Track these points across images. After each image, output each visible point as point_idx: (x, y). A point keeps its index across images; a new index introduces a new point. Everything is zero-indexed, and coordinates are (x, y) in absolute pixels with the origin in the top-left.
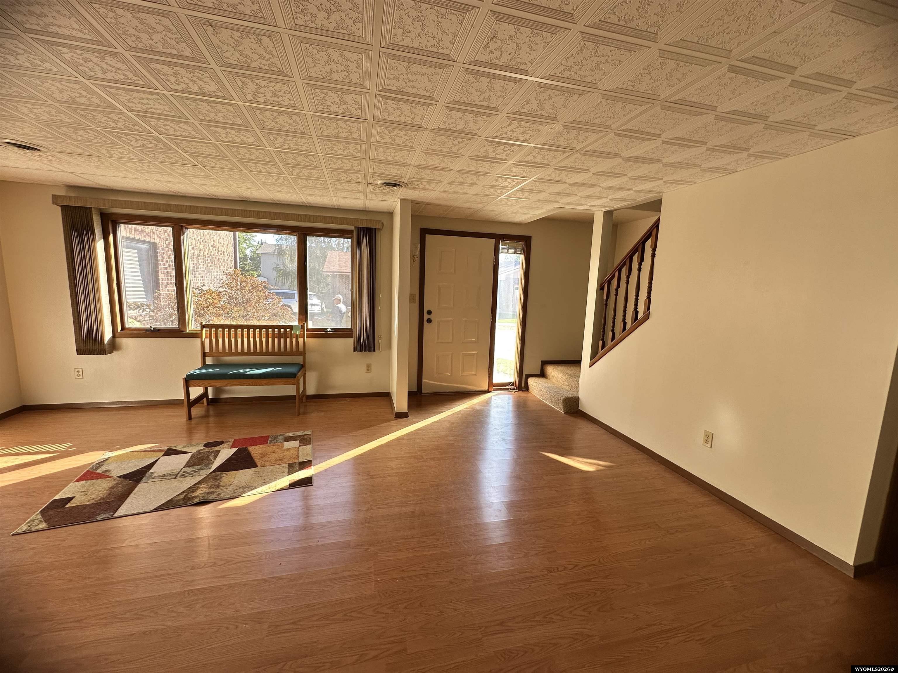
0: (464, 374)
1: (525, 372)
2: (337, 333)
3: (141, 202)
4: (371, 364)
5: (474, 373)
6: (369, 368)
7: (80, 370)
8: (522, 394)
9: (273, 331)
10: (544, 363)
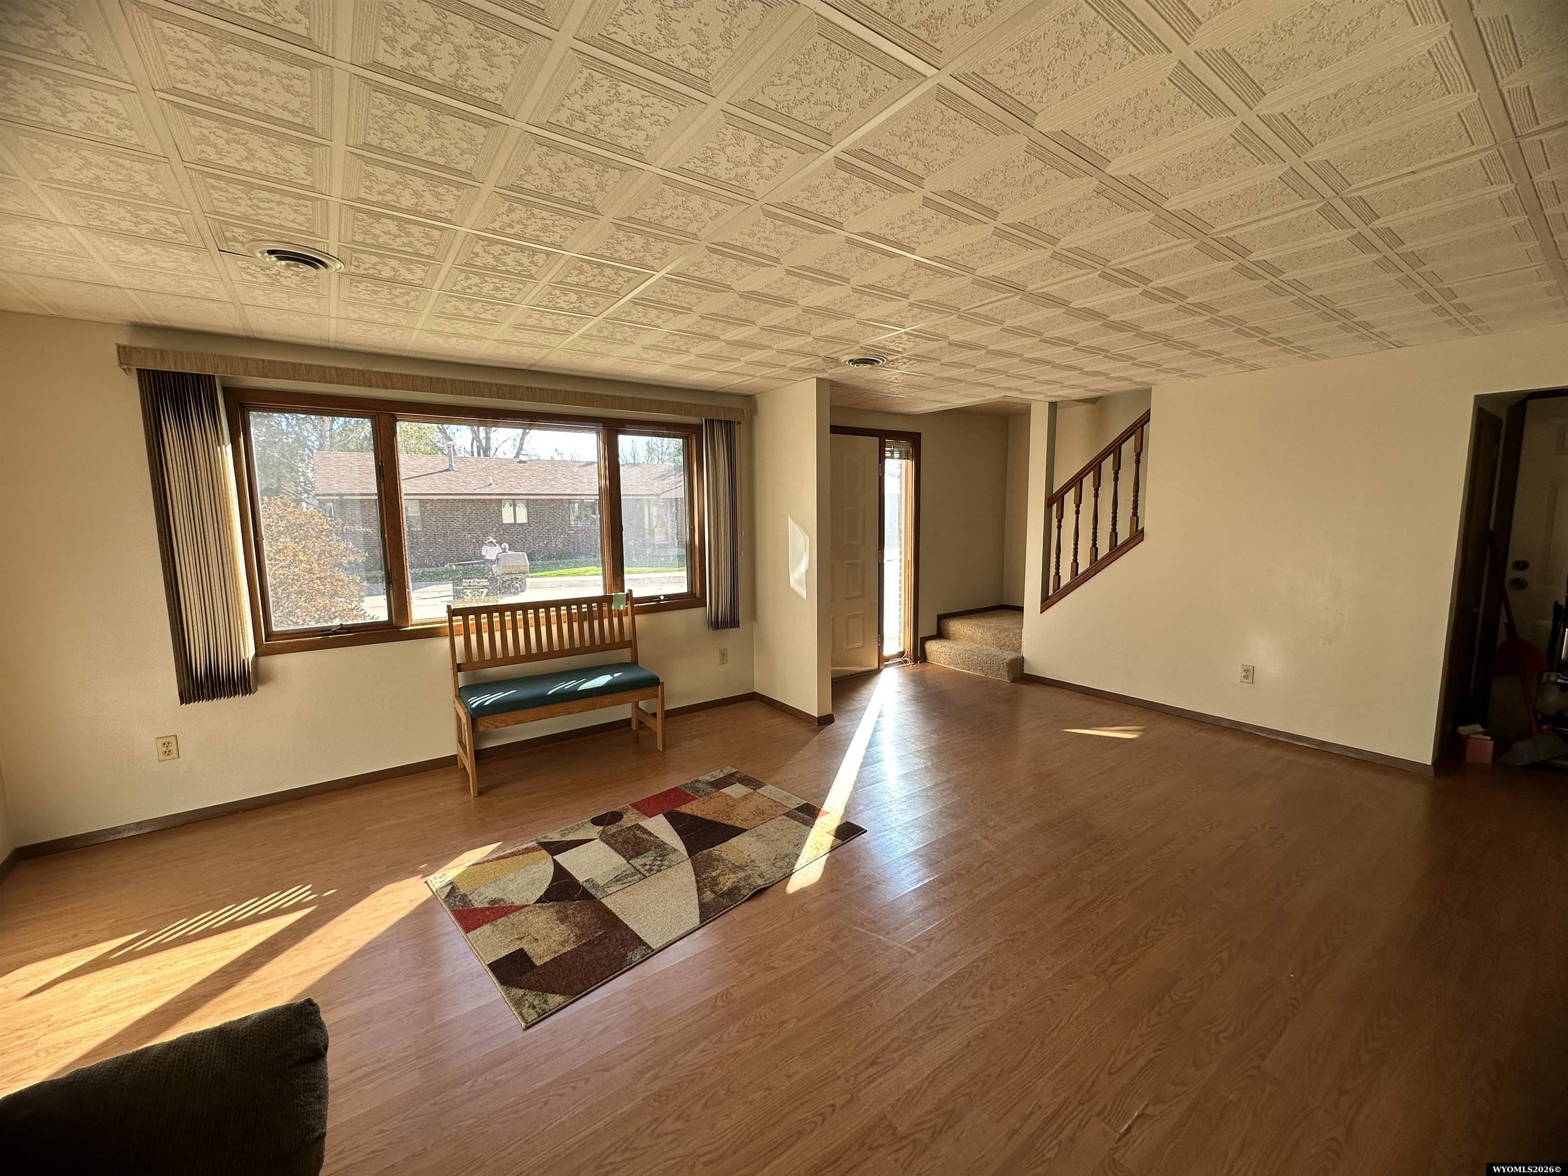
0: (849, 646)
1: (920, 636)
2: (674, 603)
3: (330, 367)
4: (726, 649)
5: (860, 644)
6: (723, 655)
7: (173, 740)
8: (919, 667)
9: (569, 610)
10: (942, 618)
